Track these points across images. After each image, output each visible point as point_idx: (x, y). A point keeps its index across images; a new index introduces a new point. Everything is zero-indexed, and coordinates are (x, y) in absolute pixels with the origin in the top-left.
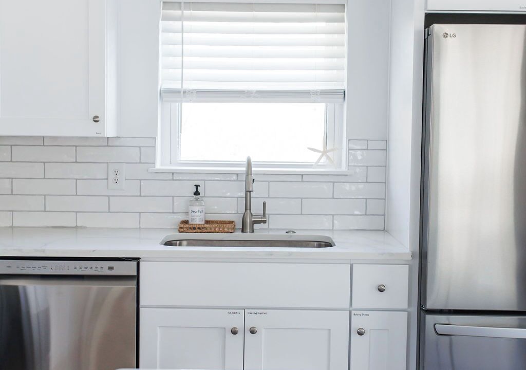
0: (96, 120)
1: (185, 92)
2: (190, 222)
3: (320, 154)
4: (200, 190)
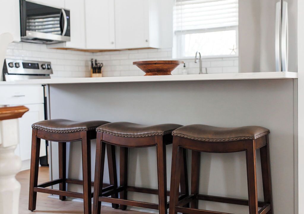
0: (147, 41)
3: (232, 50)
4: (185, 65)
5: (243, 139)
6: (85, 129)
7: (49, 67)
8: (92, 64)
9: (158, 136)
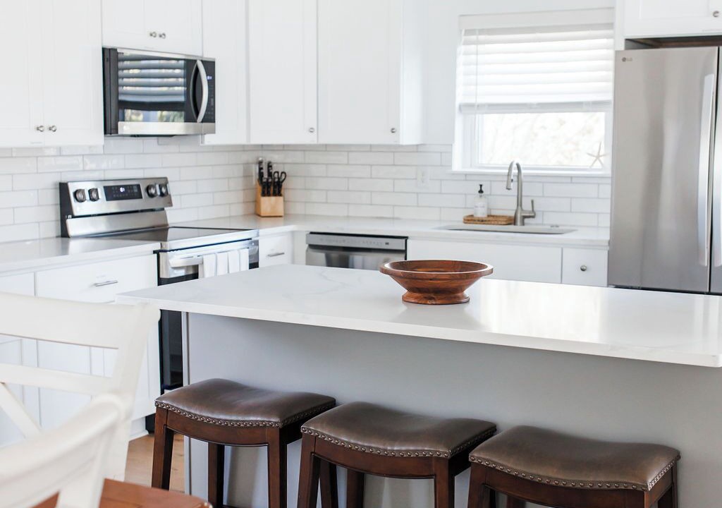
0: (393, 131)
1: (478, 106)
2: (475, 216)
3: (595, 158)
4: (483, 189)
5: (623, 488)
6: (276, 423)
7: (164, 190)
8: (261, 175)
9: (438, 459)
